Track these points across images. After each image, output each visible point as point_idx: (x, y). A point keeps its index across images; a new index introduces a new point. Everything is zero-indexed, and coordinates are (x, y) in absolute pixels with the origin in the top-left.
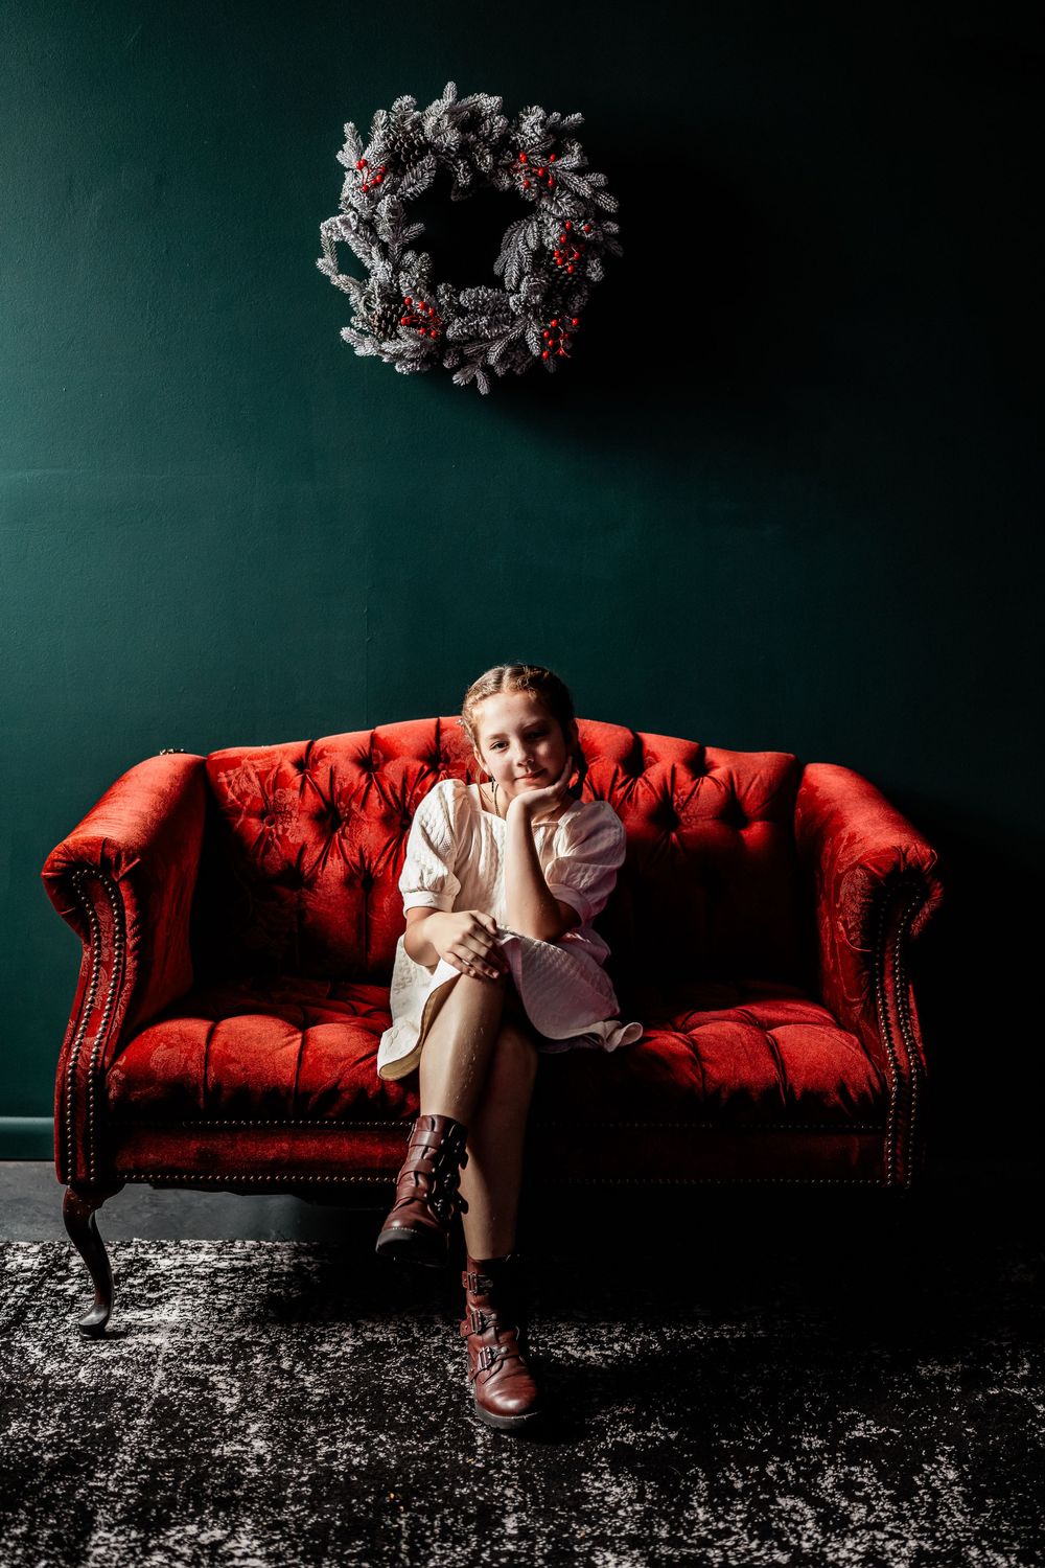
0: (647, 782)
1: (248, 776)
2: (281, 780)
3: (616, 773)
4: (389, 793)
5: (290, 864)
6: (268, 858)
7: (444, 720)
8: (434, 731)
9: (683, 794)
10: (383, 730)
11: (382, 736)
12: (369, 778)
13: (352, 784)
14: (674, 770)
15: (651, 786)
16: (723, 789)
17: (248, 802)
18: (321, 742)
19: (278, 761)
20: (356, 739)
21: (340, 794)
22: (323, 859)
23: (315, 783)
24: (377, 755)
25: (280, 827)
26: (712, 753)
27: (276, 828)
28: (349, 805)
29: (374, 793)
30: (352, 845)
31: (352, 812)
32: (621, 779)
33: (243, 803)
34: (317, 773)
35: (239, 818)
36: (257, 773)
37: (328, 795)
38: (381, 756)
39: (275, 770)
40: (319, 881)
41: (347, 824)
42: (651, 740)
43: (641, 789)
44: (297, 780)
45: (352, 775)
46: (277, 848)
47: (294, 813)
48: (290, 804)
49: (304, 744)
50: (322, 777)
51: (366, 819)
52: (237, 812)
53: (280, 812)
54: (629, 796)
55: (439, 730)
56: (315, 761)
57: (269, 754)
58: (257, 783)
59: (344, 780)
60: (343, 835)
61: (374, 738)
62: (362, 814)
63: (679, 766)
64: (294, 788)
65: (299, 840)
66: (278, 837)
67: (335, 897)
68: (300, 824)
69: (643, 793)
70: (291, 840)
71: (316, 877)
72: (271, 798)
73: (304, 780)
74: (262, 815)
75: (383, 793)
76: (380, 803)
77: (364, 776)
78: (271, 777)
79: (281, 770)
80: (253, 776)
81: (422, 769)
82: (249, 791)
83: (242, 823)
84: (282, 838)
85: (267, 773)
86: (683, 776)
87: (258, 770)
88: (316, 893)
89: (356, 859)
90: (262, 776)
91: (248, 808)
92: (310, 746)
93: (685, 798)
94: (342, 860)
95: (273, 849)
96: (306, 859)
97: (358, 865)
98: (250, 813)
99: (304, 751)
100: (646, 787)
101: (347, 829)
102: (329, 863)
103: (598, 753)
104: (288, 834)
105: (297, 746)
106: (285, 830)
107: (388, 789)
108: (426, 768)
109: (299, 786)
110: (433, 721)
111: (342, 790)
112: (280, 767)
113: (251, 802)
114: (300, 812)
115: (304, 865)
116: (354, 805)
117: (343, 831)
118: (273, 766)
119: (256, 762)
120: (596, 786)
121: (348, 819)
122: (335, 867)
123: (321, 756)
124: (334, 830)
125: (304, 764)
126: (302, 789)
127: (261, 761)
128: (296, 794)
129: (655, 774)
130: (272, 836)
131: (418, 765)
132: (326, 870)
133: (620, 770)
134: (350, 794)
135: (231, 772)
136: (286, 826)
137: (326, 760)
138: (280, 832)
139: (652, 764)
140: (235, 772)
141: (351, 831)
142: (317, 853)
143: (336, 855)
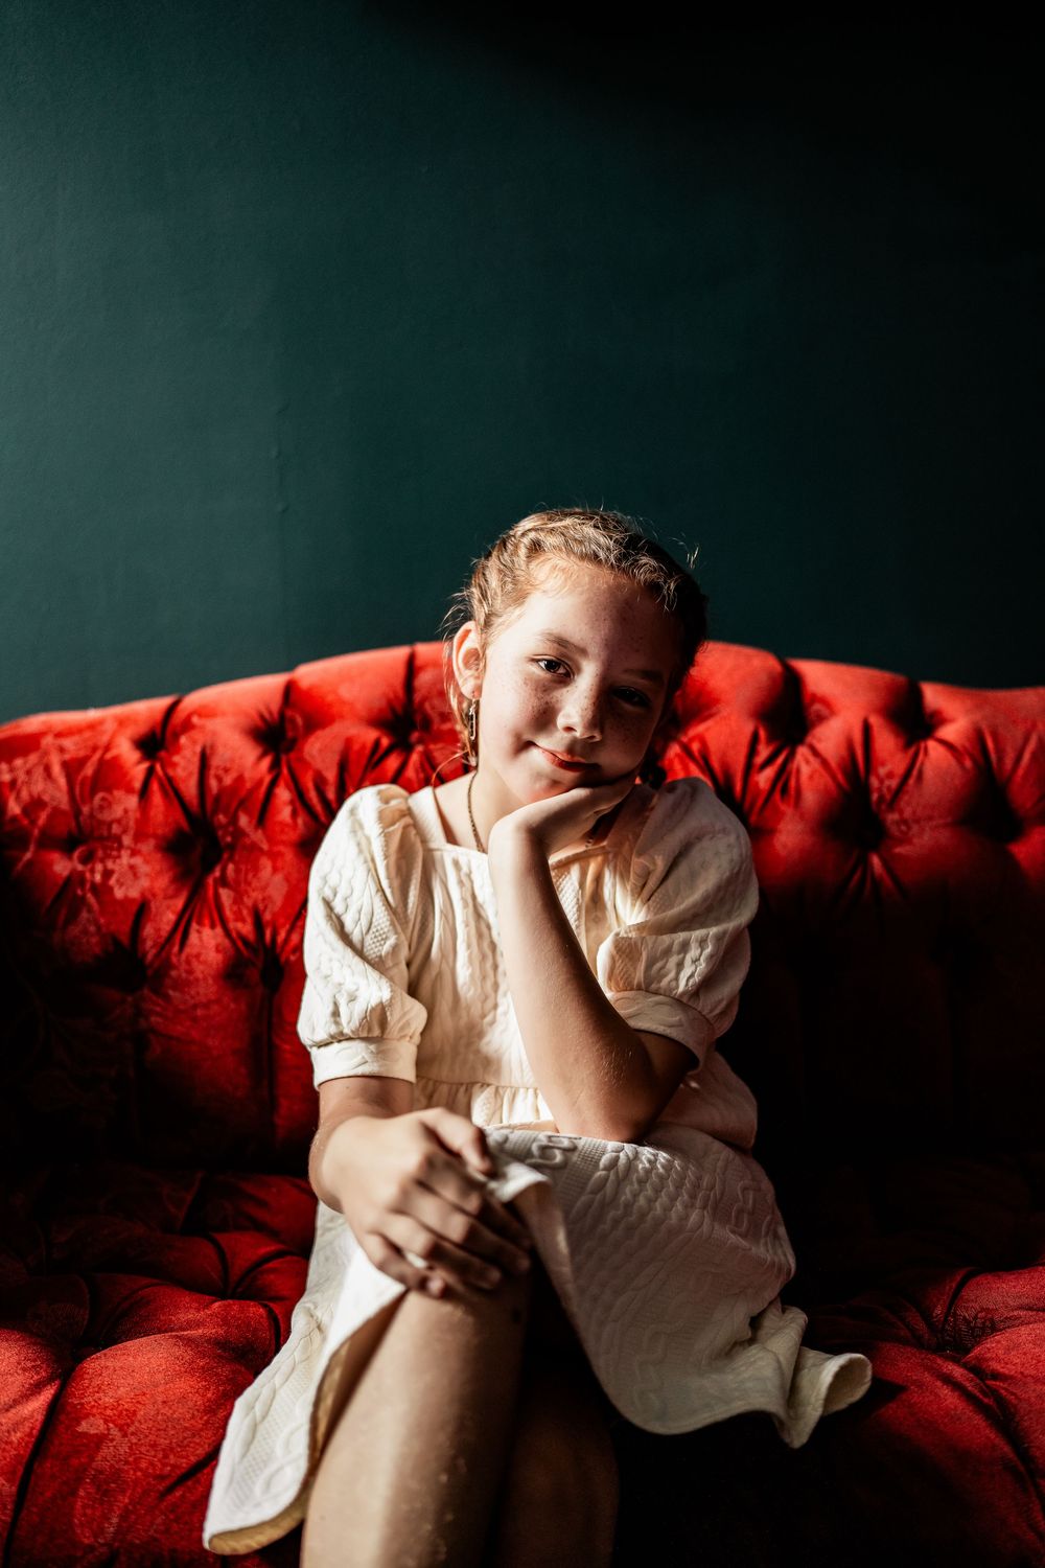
0: (815, 753)
1: (47, 769)
2: (109, 774)
3: (755, 739)
4: (313, 795)
5: (116, 942)
6: (74, 930)
7: (424, 650)
8: (401, 670)
9: (890, 775)
10: (310, 673)
11: (305, 683)
12: (275, 766)
13: (240, 779)
14: (867, 729)
15: (824, 763)
16: (968, 763)
17: (43, 817)
18: (195, 699)
19: (105, 739)
20: (259, 690)
21: (218, 798)
22: (181, 929)
23: (170, 780)
24: (293, 721)
25: (99, 867)
26: (934, 695)
27: (92, 871)
28: (234, 820)
29: (283, 794)
30: (238, 900)
31: (239, 833)
32: (764, 752)
33: (33, 822)
34: (176, 759)
35: (26, 849)
36: (65, 765)
37: (195, 802)
38: (299, 721)
39: (97, 755)
40: (174, 973)
41: (231, 859)
42: (818, 675)
43: (805, 770)
44: (138, 772)
45: (243, 758)
46: (90, 911)
47: (127, 840)
48: (119, 821)
49: (161, 703)
50: (184, 765)
51: (265, 847)
52: (21, 839)
53: (101, 839)
54: (782, 779)
55: (412, 667)
56: (177, 737)
57: (93, 726)
58: (62, 781)
59: (226, 770)
60: (223, 881)
61: (290, 689)
62: (258, 836)
63: (874, 720)
64: (130, 790)
65: (134, 893)
66: (95, 888)
67: (206, 1005)
68: (137, 861)
69: (811, 777)
70: (119, 893)
71: (168, 965)
72: (86, 810)
73: (150, 772)
74: (68, 846)
75: (300, 795)
76: (294, 814)
77: (266, 763)
78: (89, 770)
79: (109, 756)
80: (57, 769)
81: (377, 743)
82: (46, 798)
83: (30, 862)
84: (103, 891)
85: (81, 762)
86: (886, 742)
87: (67, 757)
88: (167, 998)
89: (246, 928)
90: (72, 768)
91: (43, 832)
92: (171, 709)
93: (894, 783)
94: (219, 930)
95: (85, 915)
96: (148, 930)
97: (251, 937)
98: (49, 841)
99: (159, 716)
100: (815, 763)
101: (231, 867)
102: (193, 938)
103: (716, 701)
104: (112, 882)
105: (149, 708)
106: (107, 874)
107: (310, 786)
108: (385, 742)
109: (137, 785)
110: (400, 653)
111: (222, 790)
112: (107, 748)
113: (50, 817)
114: (139, 837)
115: (144, 941)
116: (243, 821)
117: (224, 871)
118: (95, 749)
119: (68, 743)
120: (716, 765)
121: (232, 847)
122: (207, 943)
123: (187, 726)
124: (209, 869)
125: (156, 742)
126: (144, 793)
127: (76, 738)
128: (132, 802)
129: (830, 737)
130: (83, 889)
131: (371, 735)
132: (187, 950)
133: (762, 734)
134: (238, 796)
135: (18, 762)
136: (110, 865)
137: (194, 734)
138: (98, 877)
139: (821, 719)
140: (25, 763)
141: (237, 871)
142: (170, 917)
143: (207, 922)
